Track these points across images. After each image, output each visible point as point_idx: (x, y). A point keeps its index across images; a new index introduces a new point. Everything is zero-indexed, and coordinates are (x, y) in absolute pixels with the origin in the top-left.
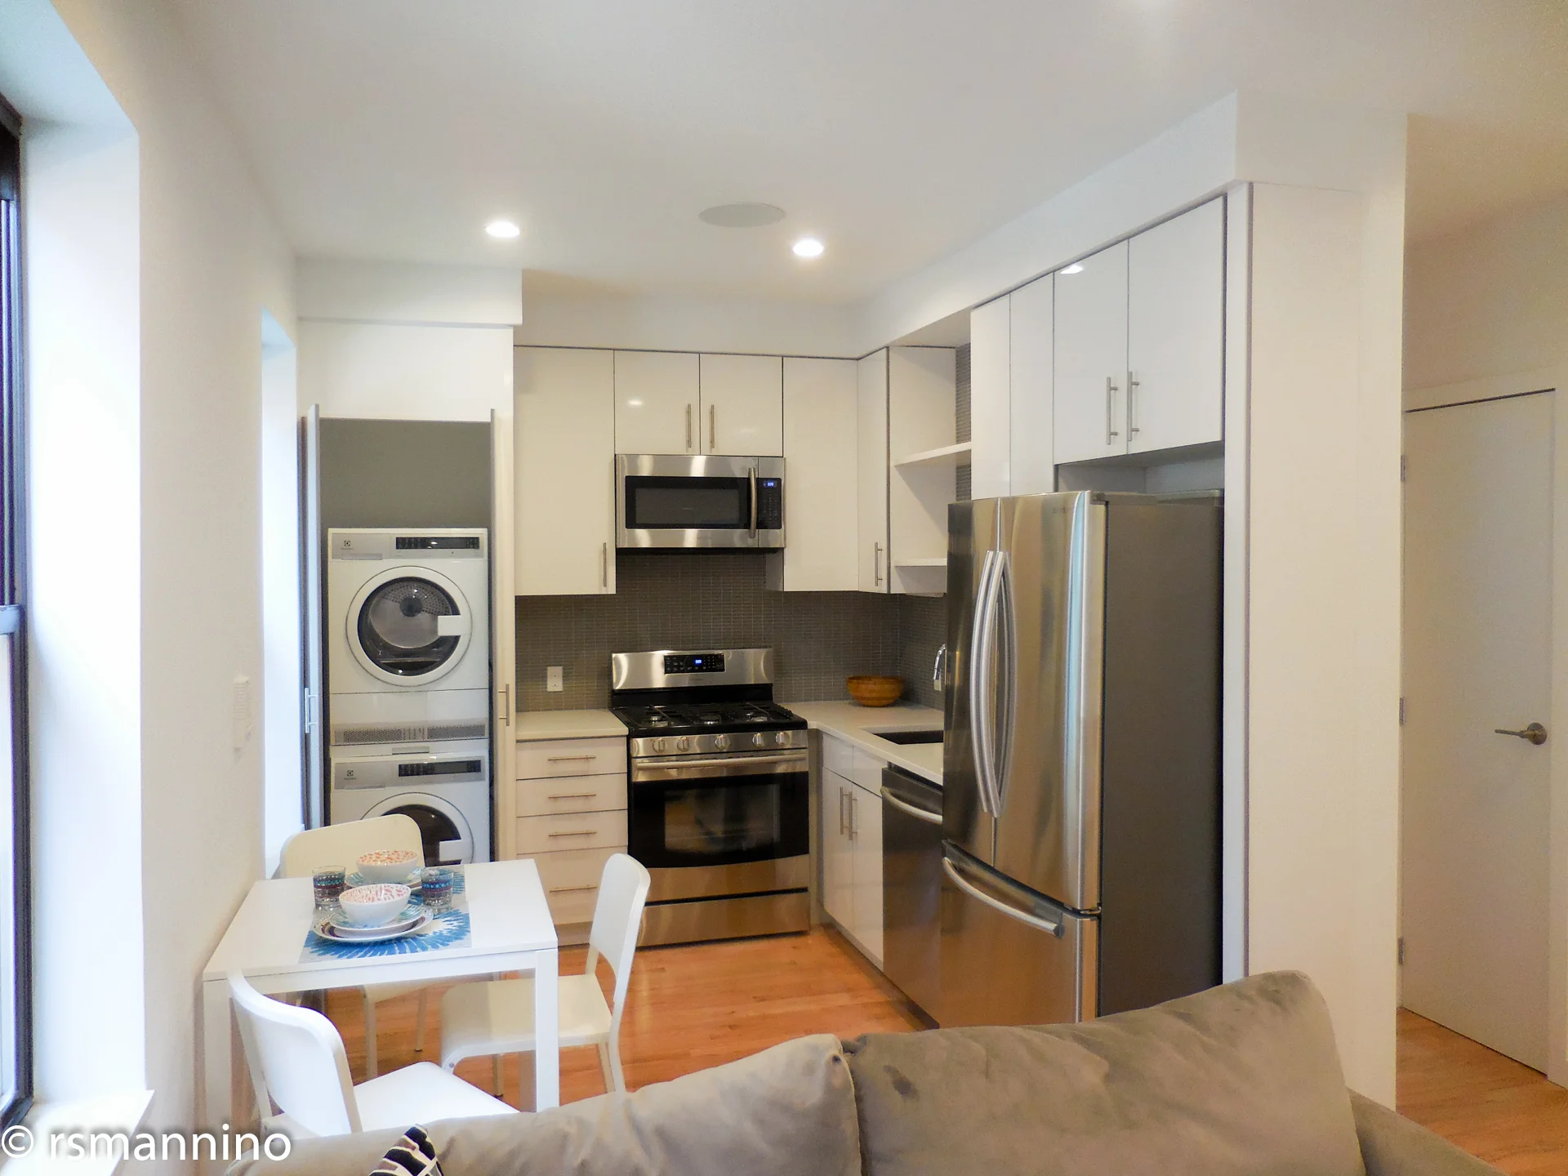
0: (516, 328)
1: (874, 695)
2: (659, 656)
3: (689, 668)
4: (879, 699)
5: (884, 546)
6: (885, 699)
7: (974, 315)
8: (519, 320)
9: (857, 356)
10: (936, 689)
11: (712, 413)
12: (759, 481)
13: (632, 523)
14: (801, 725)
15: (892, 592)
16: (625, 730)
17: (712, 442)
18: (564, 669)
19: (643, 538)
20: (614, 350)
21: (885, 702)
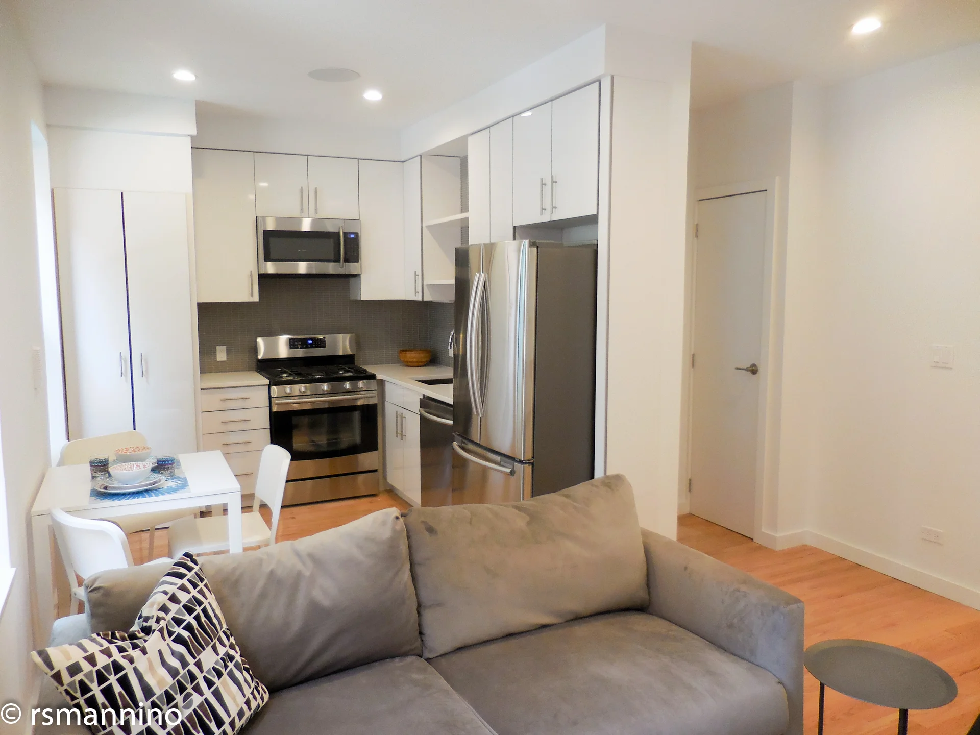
0: (192, 137)
1: (415, 360)
2: (283, 339)
3: (304, 346)
4: (417, 362)
5: (419, 273)
6: (421, 362)
7: (470, 139)
8: (194, 132)
9: (403, 160)
10: (450, 355)
11: (316, 193)
12: (345, 234)
13: (267, 258)
14: (373, 377)
15: (424, 300)
16: (267, 382)
17: (316, 210)
18: (227, 347)
19: (271, 268)
20: (254, 152)
21: (420, 364)
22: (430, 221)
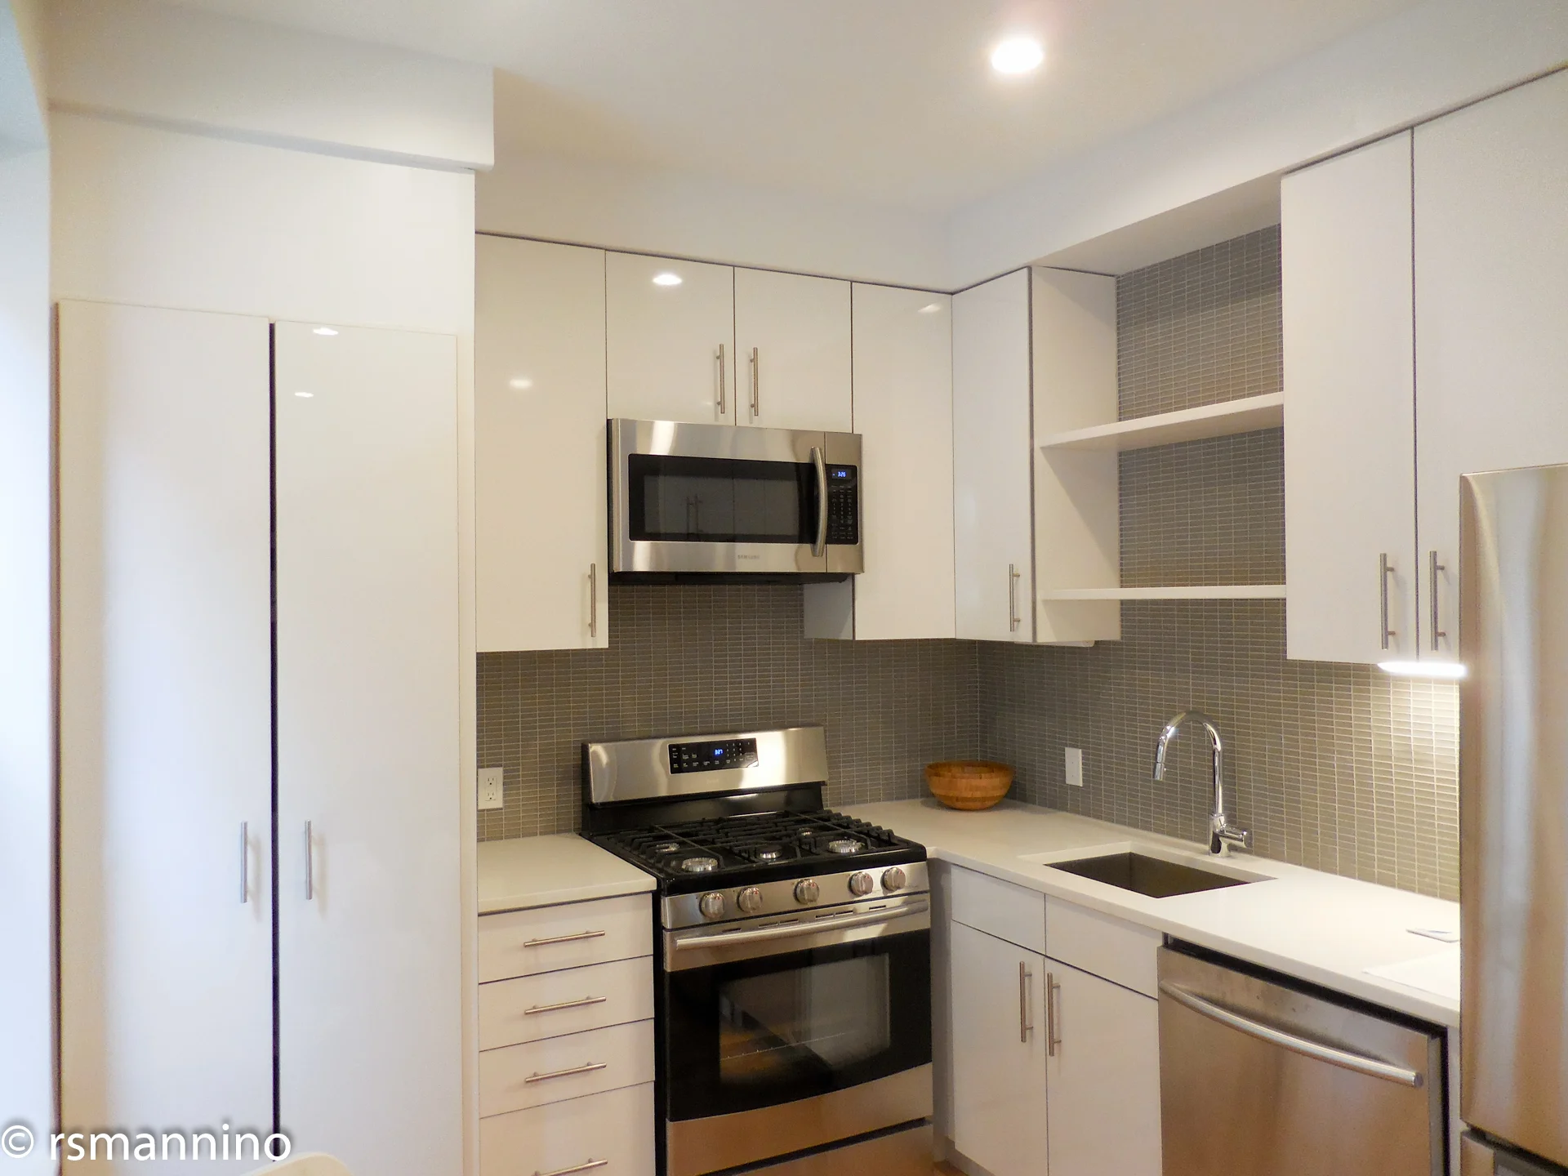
0: (480, 174)
1: (978, 794)
2: (658, 752)
3: (706, 763)
4: (984, 799)
5: (1024, 569)
6: (992, 798)
7: (1288, 185)
8: (486, 157)
9: (952, 288)
10: (1069, 781)
11: (754, 361)
12: (829, 468)
13: (638, 532)
14: (915, 853)
16: (648, 882)
17: (754, 406)
18: (505, 771)
19: (643, 556)
20: (606, 250)
21: (989, 804)
22: (1053, 434)
